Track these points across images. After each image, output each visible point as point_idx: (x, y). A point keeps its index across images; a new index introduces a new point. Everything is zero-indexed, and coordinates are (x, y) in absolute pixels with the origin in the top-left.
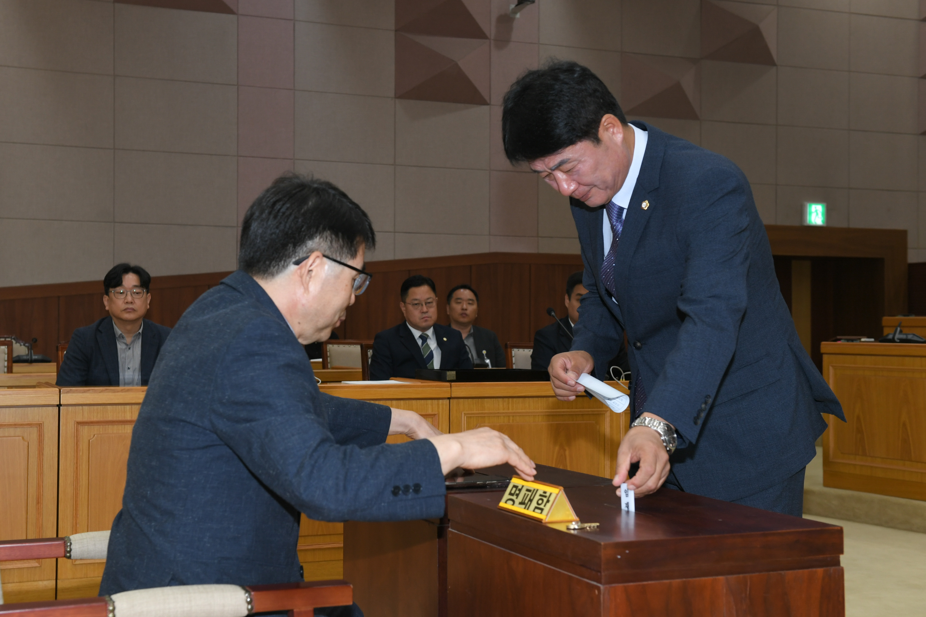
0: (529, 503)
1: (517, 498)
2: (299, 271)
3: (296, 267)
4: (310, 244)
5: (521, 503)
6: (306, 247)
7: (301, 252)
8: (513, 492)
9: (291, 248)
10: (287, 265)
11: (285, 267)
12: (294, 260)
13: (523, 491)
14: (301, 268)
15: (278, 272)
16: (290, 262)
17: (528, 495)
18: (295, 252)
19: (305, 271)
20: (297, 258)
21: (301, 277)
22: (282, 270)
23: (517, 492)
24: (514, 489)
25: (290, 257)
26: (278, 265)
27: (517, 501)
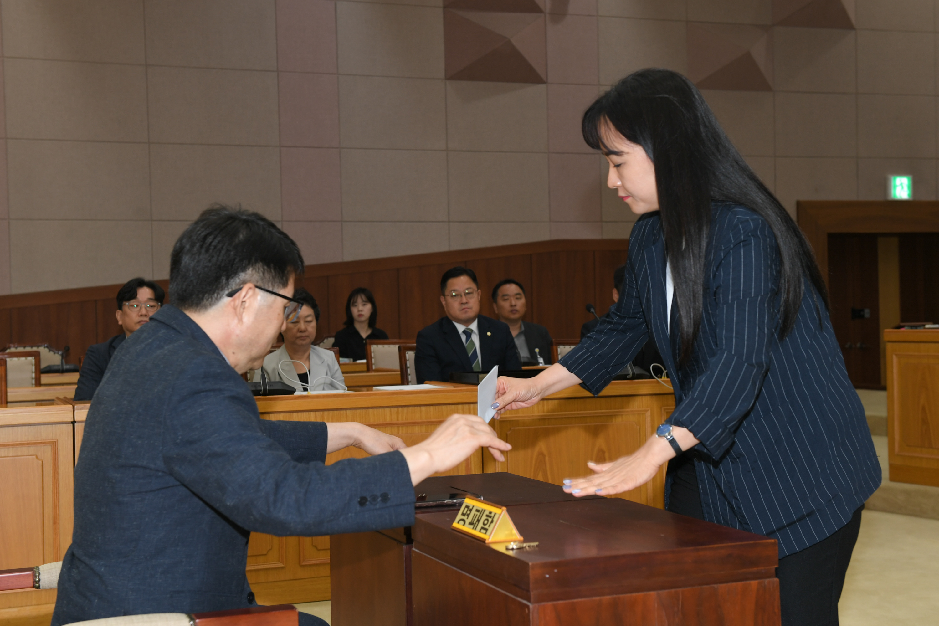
0: (477, 523)
1: (467, 518)
2: (232, 303)
3: (229, 299)
4: (242, 276)
5: (471, 523)
6: (239, 278)
7: (234, 283)
8: (465, 512)
9: (224, 280)
10: (220, 298)
11: (218, 299)
12: (227, 292)
13: (473, 512)
14: (234, 300)
15: (211, 305)
16: (223, 294)
17: (477, 515)
18: (228, 285)
19: (238, 302)
20: (230, 290)
21: (235, 308)
22: (215, 302)
23: (468, 512)
24: (466, 509)
25: (223, 289)
26: (212, 298)
27: (468, 521)
